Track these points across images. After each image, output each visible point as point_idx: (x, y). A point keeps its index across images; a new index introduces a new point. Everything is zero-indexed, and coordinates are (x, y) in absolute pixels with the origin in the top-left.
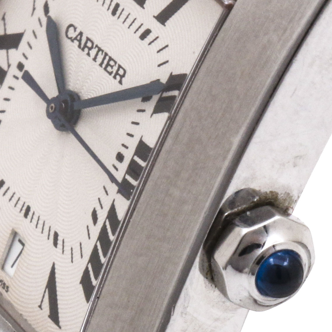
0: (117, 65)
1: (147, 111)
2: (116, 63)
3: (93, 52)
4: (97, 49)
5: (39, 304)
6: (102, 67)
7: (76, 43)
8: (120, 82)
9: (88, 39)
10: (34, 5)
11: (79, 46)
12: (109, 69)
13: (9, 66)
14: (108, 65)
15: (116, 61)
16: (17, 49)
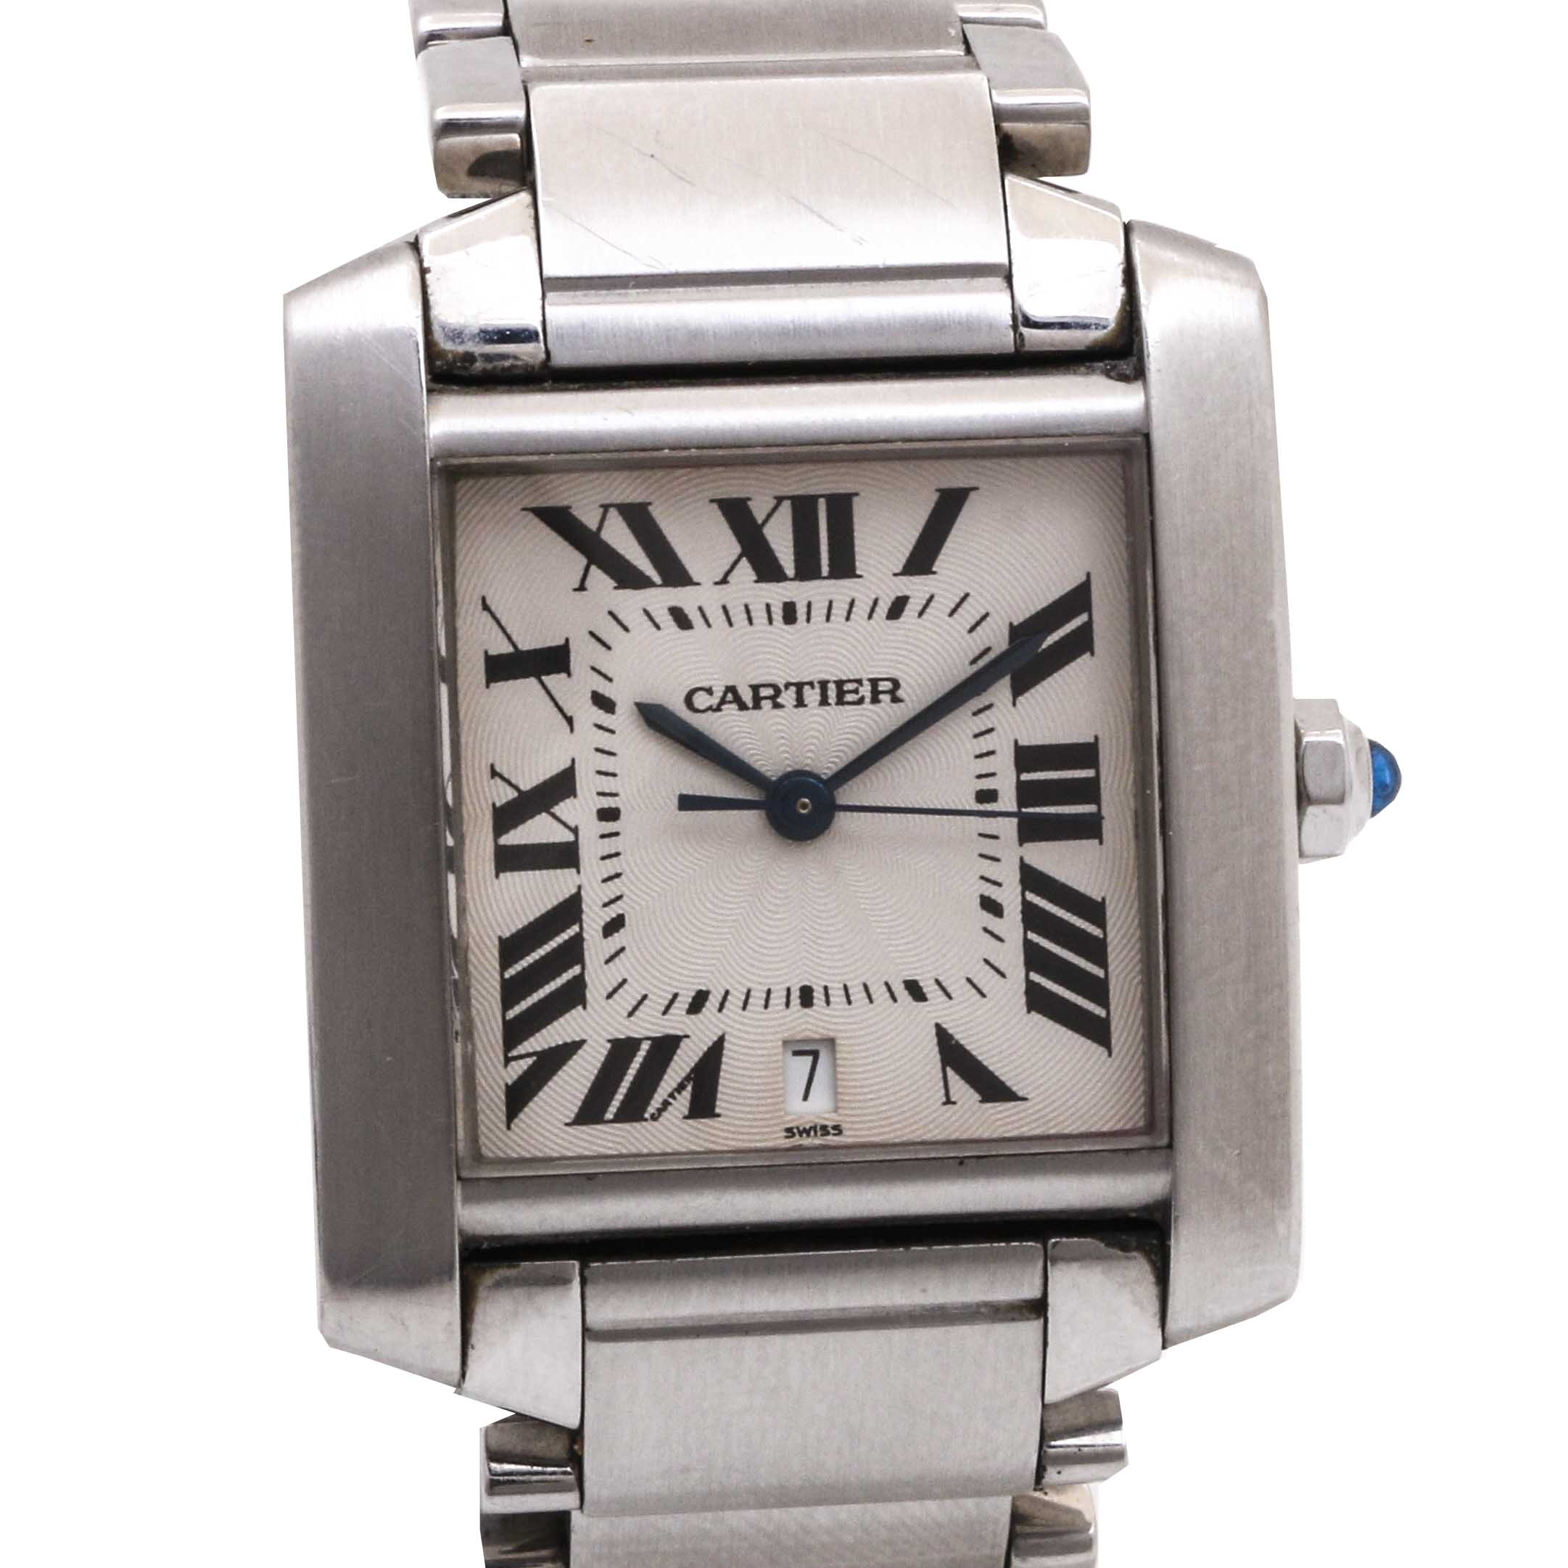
0: (866, 683)
1: (997, 703)
2: (859, 682)
3: (788, 697)
5: (944, 1099)
7: (730, 709)
9: (755, 688)
10: (564, 715)
11: (743, 706)
12: (849, 698)
13: (575, 831)
16: (575, 796)
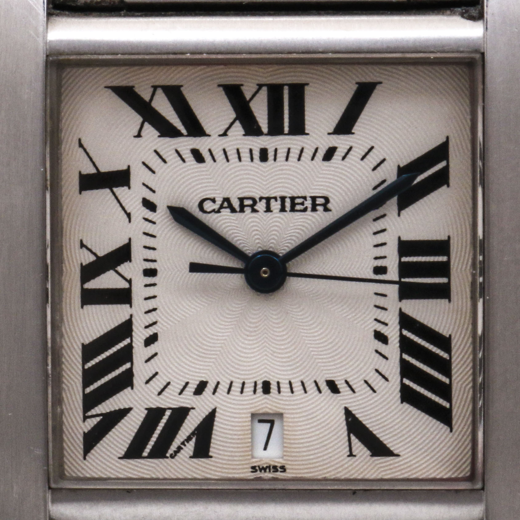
0: (308, 199)
1: (388, 214)
2: (305, 198)
3: (261, 206)
4: (264, 201)
5: (348, 453)
6: (286, 211)
7: (226, 212)
8: (326, 210)
9: (242, 200)
10: (125, 212)
11: (233, 210)
12: (298, 207)
13: (130, 282)
14: (293, 205)
15: (304, 195)
16: (130, 261)
